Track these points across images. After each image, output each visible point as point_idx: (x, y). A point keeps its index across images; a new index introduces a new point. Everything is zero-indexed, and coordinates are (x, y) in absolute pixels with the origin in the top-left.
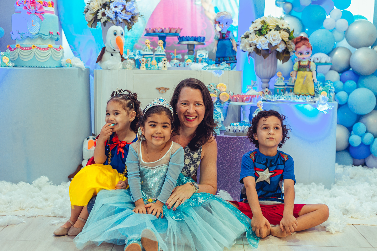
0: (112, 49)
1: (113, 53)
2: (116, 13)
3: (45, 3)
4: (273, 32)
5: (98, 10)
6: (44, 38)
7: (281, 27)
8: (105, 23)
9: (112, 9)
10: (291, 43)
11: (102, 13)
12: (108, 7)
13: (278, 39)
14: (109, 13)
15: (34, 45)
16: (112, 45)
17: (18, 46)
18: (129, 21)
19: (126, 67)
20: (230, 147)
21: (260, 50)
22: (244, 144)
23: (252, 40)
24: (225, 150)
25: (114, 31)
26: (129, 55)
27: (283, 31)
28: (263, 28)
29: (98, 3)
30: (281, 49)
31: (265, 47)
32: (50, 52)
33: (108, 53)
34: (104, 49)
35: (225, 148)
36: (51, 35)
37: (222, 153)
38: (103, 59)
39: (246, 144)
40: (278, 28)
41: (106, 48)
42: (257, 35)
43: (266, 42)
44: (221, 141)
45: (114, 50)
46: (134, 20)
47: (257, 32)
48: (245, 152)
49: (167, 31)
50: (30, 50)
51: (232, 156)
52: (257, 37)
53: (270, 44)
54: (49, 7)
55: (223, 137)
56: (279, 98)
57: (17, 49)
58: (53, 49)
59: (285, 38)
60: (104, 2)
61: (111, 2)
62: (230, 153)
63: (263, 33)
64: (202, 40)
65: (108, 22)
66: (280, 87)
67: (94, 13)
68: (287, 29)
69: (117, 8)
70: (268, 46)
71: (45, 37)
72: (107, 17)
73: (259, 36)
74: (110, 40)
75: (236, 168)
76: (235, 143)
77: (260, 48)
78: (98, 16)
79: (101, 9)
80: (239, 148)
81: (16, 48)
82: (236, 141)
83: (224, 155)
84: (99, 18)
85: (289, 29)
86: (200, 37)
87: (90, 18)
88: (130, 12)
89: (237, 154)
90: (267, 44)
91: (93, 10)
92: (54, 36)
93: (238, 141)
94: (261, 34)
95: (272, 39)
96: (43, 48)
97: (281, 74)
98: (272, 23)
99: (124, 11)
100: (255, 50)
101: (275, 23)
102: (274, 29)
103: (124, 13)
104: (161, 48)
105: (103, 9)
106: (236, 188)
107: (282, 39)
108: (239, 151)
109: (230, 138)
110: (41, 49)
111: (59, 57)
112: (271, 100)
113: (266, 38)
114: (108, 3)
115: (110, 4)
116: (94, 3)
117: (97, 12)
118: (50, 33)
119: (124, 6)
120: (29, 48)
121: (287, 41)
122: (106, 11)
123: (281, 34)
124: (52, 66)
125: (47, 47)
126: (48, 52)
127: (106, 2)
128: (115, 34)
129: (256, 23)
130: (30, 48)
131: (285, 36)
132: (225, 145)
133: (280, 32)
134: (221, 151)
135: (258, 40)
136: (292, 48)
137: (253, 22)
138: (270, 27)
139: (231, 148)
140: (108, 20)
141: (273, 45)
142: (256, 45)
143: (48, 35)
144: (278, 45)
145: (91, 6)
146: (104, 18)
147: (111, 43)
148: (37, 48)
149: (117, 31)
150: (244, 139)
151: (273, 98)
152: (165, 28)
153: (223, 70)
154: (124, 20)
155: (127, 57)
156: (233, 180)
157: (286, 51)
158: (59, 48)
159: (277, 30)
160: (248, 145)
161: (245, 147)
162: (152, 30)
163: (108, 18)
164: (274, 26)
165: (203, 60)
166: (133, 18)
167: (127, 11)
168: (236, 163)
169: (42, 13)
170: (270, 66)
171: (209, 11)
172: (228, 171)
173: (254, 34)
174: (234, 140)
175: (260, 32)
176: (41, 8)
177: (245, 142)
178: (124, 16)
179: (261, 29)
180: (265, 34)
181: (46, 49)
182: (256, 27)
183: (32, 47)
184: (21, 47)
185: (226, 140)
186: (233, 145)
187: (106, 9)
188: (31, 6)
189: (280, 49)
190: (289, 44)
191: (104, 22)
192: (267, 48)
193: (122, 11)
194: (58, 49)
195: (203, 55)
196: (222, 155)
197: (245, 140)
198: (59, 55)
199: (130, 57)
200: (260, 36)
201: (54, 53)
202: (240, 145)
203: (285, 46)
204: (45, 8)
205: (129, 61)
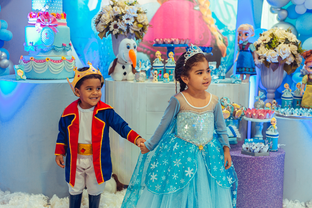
0: (124, 61)
1: (124, 64)
2: (128, 25)
3: (58, 16)
4: (282, 46)
5: (110, 22)
6: (57, 51)
7: (290, 40)
8: (117, 35)
9: (124, 22)
10: (299, 56)
11: (114, 25)
12: (120, 19)
13: (288, 53)
14: (121, 26)
15: (48, 58)
16: (125, 59)
17: (32, 58)
18: (140, 32)
19: (139, 79)
20: (248, 167)
21: (270, 64)
22: (262, 164)
23: (262, 53)
24: (243, 170)
25: (127, 44)
26: (142, 67)
27: (292, 44)
28: (272, 41)
29: (109, 15)
30: (290, 62)
31: (275, 60)
32: (64, 64)
33: (120, 64)
34: (116, 61)
35: (243, 168)
36: (64, 47)
37: (240, 172)
38: (115, 71)
39: (264, 165)
40: (287, 42)
41: (118, 60)
42: (267, 48)
43: (276, 56)
44: (239, 160)
45: (126, 62)
46: (144, 31)
47: (267, 45)
48: (263, 172)
49: (177, 42)
50: (44, 63)
51: (250, 177)
52: (267, 51)
53: (280, 58)
54: (62, 19)
55: (241, 157)
56: (291, 113)
57: (30, 62)
58: (66, 61)
59: (294, 51)
60: (116, 14)
61: (123, 14)
62: (248, 173)
63: (273, 46)
64: (210, 51)
65: (120, 34)
66: (288, 99)
67: (106, 25)
68: (296, 42)
69: (129, 20)
70: (278, 59)
71: (59, 49)
72: (119, 29)
73: (268, 49)
74: (123, 53)
75: (254, 188)
76: (254, 163)
77: (269, 61)
78: (110, 28)
79: (113, 21)
80: (257, 168)
81: (30, 60)
82: (255, 162)
83: (242, 175)
84: (111, 30)
85: (297, 43)
86: (208, 48)
87: (101, 29)
88: (141, 24)
89: (255, 174)
90: (277, 58)
91: (105, 21)
92: (67, 47)
93: (257, 161)
94: (270, 47)
95: (282, 52)
96: (56, 60)
97: (288, 86)
98: (281, 36)
99: (136, 23)
100: (264, 63)
101: (284, 36)
102: (283, 42)
103: (135, 24)
104: (172, 59)
105: (115, 22)
106: (253, 207)
107: (291, 52)
108: (257, 171)
109: (248, 158)
110: (55, 61)
111: (72, 68)
112: (284, 115)
113: (276, 51)
114: (120, 16)
115: (122, 16)
116: (106, 15)
117: (110, 24)
118: (63, 45)
119: (135, 18)
120: (43, 61)
121: (296, 54)
122: (118, 23)
123: (290, 47)
124: (65, 77)
125: (60, 60)
126: (61, 63)
127: (119, 14)
128: (128, 48)
129: (264, 36)
130: (45, 61)
131: (294, 49)
132: (243, 165)
133: (289, 46)
134: (238, 170)
135: (268, 53)
136: (300, 60)
137: (261, 35)
138: (280, 41)
139: (249, 169)
140: (120, 33)
141: (283, 58)
142: (265, 58)
143: (61, 47)
144: (287, 58)
145: (103, 18)
146: (116, 30)
147: (124, 56)
148: (51, 60)
149: (130, 45)
150: (263, 159)
151: (285, 113)
152: (175, 40)
153: (234, 83)
154: (135, 31)
155: (139, 70)
156: (251, 200)
157: (294, 64)
158: (71, 59)
159: (287, 44)
160: (266, 165)
161: (263, 168)
162: (162, 41)
163: (121, 30)
164: (283, 39)
165: (213, 72)
166: (143, 29)
167: (138, 23)
168: (254, 183)
169: (56, 26)
170: (277, 78)
171: (206, 16)
172: (246, 190)
173: (264, 47)
174: (252, 161)
175: (270, 45)
176: (54, 20)
177: (263, 163)
178: (135, 28)
179: (270, 42)
180: (275, 48)
181: (60, 61)
182: (264, 39)
183: (46, 59)
184: (35, 60)
185: (244, 160)
186: (251, 166)
187: (118, 22)
188: (44, 19)
189: (288, 63)
190: (297, 57)
191: (116, 33)
192: (277, 61)
193: (133, 23)
194: (71, 61)
195: (213, 67)
196: (240, 174)
197: (263, 161)
198: (72, 67)
199: (142, 70)
200: (270, 50)
201: (67, 65)
202: (258, 165)
203: (294, 59)
204: (58, 21)
205: (141, 74)
